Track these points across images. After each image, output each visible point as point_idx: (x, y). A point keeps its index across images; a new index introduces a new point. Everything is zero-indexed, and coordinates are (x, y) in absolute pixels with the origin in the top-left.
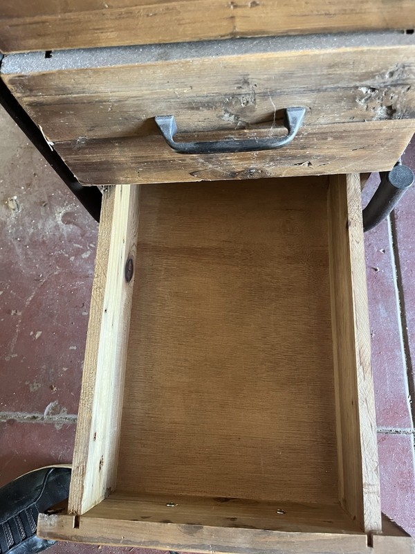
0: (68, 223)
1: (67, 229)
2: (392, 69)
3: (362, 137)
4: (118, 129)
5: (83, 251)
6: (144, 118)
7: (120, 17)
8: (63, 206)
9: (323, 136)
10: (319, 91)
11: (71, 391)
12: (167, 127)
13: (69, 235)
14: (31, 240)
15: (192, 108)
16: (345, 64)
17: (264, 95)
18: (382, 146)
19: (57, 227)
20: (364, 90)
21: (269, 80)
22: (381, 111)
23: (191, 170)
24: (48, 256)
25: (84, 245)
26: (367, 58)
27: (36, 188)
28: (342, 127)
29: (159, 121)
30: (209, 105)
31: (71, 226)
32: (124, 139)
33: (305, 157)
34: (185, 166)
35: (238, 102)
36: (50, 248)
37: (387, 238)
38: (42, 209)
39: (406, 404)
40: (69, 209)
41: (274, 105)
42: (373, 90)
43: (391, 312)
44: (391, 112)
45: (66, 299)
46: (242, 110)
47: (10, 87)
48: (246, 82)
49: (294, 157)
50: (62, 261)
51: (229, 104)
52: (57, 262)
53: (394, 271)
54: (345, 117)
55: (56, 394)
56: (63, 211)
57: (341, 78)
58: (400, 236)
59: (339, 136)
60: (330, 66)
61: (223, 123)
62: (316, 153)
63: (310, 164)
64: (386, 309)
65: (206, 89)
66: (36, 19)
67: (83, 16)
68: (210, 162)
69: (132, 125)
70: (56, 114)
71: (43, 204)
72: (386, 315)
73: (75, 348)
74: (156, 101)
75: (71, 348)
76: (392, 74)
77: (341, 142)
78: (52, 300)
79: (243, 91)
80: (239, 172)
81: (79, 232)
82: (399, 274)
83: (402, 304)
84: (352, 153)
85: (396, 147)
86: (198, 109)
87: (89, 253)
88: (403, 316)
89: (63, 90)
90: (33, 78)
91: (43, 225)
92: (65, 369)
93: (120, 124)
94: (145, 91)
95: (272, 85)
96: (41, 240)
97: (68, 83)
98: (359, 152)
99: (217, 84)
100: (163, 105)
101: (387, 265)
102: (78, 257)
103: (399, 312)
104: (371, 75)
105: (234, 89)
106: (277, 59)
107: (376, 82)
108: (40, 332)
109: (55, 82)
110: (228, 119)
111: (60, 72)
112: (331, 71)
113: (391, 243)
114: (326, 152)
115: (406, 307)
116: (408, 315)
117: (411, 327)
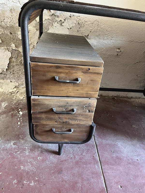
0: (15, 145)
1: (14, 146)
2: (88, 103)
3: (86, 116)
4: (45, 110)
5: (18, 152)
6: (51, 108)
7: (52, 92)
8: (14, 141)
9: (79, 114)
10: (78, 106)
11: (9, 189)
12: (54, 110)
13: (14, 147)
14: (3, 149)
15: (59, 107)
16: (82, 102)
17: (70, 106)
18: (89, 118)
19: (11, 146)
20: (85, 107)
21: (71, 103)
22: (88, 111)
23: (56, 121)
24: (7, 153)
25: (18, 150)
26: (85, 101)
27: (7, 137)
28: (82, 113)
29: (53, 109)
30: (62, 107)
31: (15, 146)
32: (45, 112)
33: (76, 119)
34: (55, 120)
35: (66, 107)
36: (8, 151)
37: (96, 150)
38: (8, 141)
39: (105, 189)
40: (15, 142)
41: (72, 108)
42: (86, 107)
43: (98, 166)
44: (89, 111)
45: (11, 164)
46: (67, 108)
47: (31, 100)
48: (68, 103)
49: (74, 119)
50: (11, 154)
51: (65, 107)
52: (10, 154)
53: (98, 157)
54: (82, 111)
55: (4, 191)
56: (13, 142)
57: (81, 104)
58: (98, 150)
59: (82, 115)
60: (80, 102)
61: (63, 110)
62: (78, 118)
63: (77, 121)
64: (97, 166)
65: (62, 104)
66: (41, 90)
67: (48, 91)
68: (60, 119)
69: (48, 109)
70: (36, 106)
71: (8, 140)
72: (97, 167)
73: (12, 177)
74: (54, 105)
75: (10, 177)
76: (88, 104)
77: (82, 116)
78: (6, 164)
79: (67, 105)
80: (65, 122)
81: (17, 147)
82: (99, 158)
83: (101, 165)
84: (84, 119)
85: (91, 118)
86: (60, 107)
87: (19, 152)
88: (101, 168)
89: (40, 102)
90: (36, 99)
91: (7, 145)
92: (8, 183)
93: (46, 109)
94: (52, 103)
95: (72, 104)
96: (6, 149)
97: (41, 101)
98: (86, 119)
99: (63, 103)
100: (54, 106)
101: (96, 156)
102: (16, 153)
103: (100, 167)
104: (85, 104)
105: (66, 104)
106: (72, 100)
107: (86, 105)
108: (1, 173)
109: (39, 100)
110: (64, 110)
111: (41, 99)
112: (80, 103)
113: (97, 151)
114: (80, 118)
115: (102, 165)
116: (102, 167)
117: (104, 170)
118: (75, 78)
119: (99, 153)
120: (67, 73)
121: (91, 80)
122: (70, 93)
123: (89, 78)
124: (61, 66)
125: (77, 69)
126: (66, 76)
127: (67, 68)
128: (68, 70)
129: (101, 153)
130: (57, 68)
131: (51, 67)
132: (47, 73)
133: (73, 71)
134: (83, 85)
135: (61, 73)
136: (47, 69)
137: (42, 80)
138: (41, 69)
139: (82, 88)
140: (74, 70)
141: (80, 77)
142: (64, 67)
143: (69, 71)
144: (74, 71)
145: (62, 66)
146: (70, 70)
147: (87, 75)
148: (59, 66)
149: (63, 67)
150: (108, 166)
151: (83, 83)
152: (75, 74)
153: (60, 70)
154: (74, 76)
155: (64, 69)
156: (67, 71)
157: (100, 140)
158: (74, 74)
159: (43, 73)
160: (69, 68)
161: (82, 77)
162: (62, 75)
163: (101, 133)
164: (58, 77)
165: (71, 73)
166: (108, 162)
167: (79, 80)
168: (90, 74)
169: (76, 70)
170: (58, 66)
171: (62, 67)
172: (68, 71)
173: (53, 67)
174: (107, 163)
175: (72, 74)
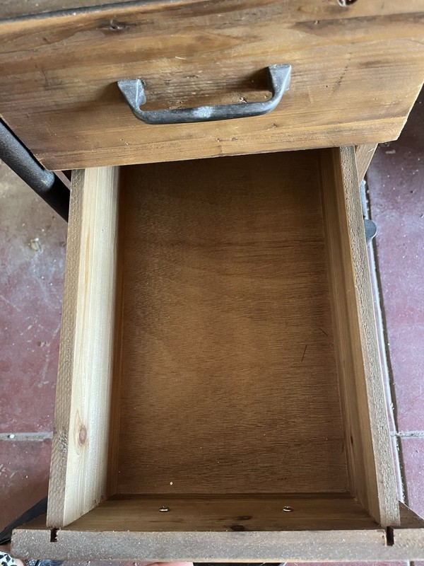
7: (137, 149)
14: (54, 278)
27: (55, 230)
38: (62, 249)
39: (388, 411)
53: (377, 294)
58: (381, 262)
71: (62, 244)
82: (381, 296)
83: (384, 323)
88: (385, 333)
91: (64, 263)
96: (63, 277)
103: (381, 330)
115: (388, 325)
116: (389, 332)
117: (392, 343)
118: (249, 69)
119: (383, 278)
120: (190, 51)
121: (365, 60)
122: (233, 143)
123: (348, 56)
124: (130, 15)
125: (255, 10)
126: (189, 67)
127: (185, 22)
128: (190, 28)
129: (392, 274)
130: (108, 33)
131: (67, 32)
132: (61, 73)
133: (228, 32)
134: (306, 96)
135: (148, 55)
136: (47, 51)
137: (55, 108)
138: (15, 58)
139: (301, 111)
140: (233, 24)
141: (286, 57)
142: (156, 17)
143: (200, 39)
144: (235, 31)
145: (138, 13)
146: (202, 28)
147: (337, 38)
148: (119, 16)
149: (147, 18)
150: (409, 328)
151: (308, 89)
152: (248, 47)
153: (135, 42)
154: (244, 61)
155: (159, 28)
156: (187, 38)
157: (392, 216)
158: (240, 50)
159: (38, 75)
160: (195, 14)
161: (297, 56)
162: (163, 68)
163: (401, 184)
164: (138, 83)
165: (217, 43)
166: (412, 310)
167: (280, 82)
168: (355, 28)
169: (248, 24)
170: (112, 16)
171: (140, 17)
172: (195, 34)
173: (82, 30)
174: (409, 315)
175: (222, 51)
